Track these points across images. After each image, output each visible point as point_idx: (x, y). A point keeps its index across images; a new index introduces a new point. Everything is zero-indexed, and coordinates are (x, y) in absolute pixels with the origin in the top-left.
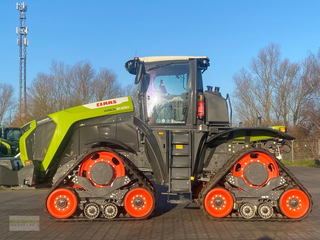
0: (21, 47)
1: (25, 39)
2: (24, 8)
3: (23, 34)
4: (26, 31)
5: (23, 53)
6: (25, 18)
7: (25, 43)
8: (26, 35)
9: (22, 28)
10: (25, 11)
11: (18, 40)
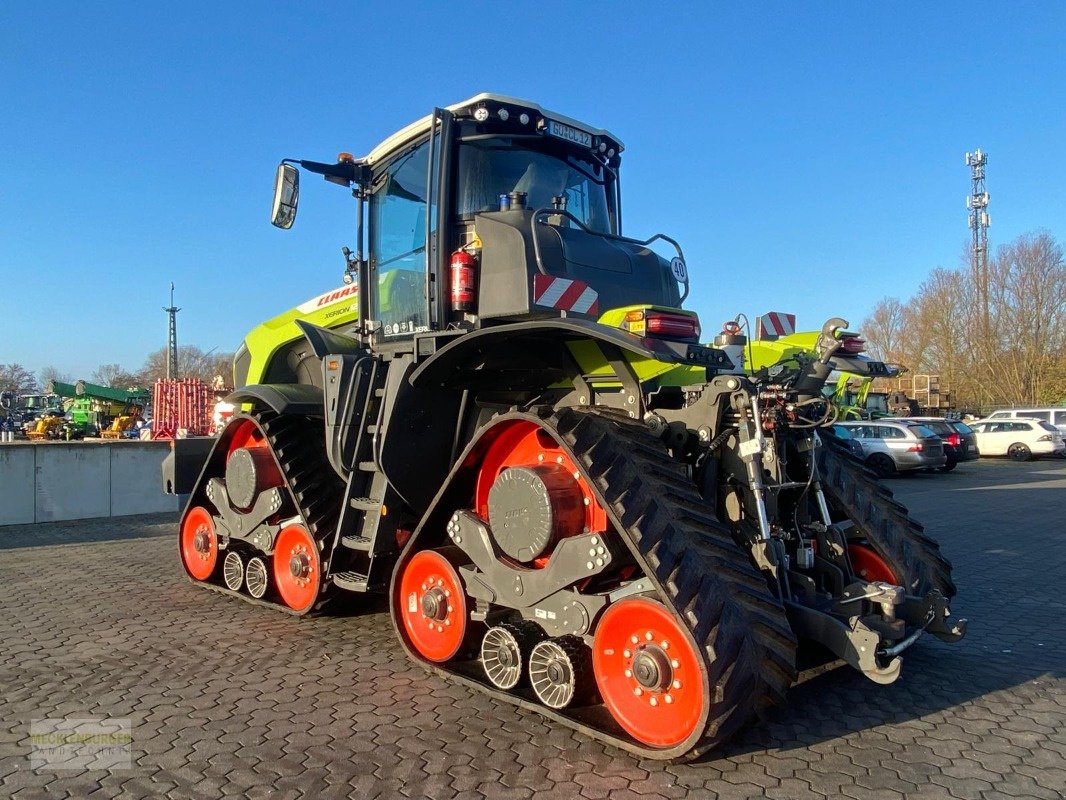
0: (977, 229)
1: (984, 215)
2: (980, 159)
3: (979, 207)
4: (985, 200)
5: (980, 241)
6: (983, 178)
7: (984, 222)
8: (985, 206)
9: (976, 196)
10: (983, 164)
11: (970, 220)
